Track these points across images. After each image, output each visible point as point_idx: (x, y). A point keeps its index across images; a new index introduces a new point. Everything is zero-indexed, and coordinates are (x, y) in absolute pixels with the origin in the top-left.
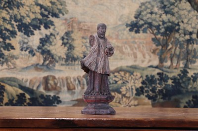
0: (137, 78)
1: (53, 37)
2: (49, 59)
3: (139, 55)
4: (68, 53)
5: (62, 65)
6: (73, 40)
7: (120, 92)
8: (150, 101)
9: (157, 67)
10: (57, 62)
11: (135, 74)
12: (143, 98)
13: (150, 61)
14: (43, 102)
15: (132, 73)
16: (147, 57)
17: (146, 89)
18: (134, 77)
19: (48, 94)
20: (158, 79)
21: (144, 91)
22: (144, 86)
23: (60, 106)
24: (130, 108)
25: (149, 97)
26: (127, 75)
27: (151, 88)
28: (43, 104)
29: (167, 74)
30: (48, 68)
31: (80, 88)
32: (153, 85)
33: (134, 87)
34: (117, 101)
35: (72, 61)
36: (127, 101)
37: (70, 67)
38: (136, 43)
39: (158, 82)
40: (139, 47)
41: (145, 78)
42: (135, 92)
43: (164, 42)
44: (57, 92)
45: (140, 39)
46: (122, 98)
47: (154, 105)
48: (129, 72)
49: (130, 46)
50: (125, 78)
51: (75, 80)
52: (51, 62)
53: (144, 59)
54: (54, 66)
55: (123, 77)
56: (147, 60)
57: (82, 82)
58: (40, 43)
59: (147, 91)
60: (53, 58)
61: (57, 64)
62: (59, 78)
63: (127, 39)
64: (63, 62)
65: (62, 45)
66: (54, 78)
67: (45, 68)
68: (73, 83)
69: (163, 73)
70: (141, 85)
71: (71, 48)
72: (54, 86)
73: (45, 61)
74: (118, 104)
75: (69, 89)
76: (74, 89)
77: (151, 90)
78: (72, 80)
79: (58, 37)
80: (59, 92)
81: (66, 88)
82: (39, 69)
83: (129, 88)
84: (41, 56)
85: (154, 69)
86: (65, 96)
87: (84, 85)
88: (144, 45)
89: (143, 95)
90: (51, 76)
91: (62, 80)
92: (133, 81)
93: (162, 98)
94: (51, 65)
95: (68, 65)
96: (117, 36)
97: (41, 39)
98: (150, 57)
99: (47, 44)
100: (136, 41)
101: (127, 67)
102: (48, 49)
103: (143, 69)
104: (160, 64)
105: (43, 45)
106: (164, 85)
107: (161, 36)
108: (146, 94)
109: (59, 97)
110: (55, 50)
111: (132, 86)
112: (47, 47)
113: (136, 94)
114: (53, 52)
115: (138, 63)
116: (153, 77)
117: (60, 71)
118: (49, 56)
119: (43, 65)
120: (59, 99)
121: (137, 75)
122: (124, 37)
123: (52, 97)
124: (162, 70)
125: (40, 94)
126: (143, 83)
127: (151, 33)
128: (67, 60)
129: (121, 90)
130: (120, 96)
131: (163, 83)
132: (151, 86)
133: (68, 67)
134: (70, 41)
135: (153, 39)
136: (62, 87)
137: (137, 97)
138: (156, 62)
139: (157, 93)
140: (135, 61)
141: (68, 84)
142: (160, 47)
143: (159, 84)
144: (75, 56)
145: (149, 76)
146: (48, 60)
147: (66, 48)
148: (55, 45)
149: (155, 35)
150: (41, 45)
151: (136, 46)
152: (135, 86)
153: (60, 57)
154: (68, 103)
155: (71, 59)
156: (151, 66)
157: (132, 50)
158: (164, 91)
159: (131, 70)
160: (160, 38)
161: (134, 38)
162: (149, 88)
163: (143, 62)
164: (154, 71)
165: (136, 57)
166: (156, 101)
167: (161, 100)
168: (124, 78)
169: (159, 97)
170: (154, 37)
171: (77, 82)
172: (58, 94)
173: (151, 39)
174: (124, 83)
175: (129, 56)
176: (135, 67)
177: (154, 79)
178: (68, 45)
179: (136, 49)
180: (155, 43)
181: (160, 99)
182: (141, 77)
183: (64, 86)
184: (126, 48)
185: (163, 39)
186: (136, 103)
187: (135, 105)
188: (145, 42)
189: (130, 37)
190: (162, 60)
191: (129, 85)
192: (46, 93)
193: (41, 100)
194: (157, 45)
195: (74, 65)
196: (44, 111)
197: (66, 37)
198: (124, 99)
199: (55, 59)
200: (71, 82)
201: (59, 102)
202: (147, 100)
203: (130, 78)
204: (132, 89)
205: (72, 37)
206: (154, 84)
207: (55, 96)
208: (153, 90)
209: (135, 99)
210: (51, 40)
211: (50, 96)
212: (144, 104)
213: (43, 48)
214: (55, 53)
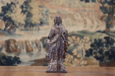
0: (87, 41)
1: (13, 6)
2: (11, 25)
3: (89, 22)
4: (27, 20)
5: (22, 30)
6: (31, 8)
7: (72, 54)
8: (98, 62)
9: (104, 32)
10: (17, 27)
11: (85, 38)
12: (92, 59)
13: (98, 27)
14: (5, 62)
15: (82, 37)
16: (96, 23)
17: (94, 51)
18: (84, 41)
19: (10, 55)
20: (105, 42)
21: (93, 53)
22: (93, 48)
23: (20, 65)
24: (80, 67)
25: (97, 58)
26: (78, 39)
27: (98, 50)
28: (5, 64)
29: (113, 38)
30: (9, 33)
31: (37, 50)
32: (101, 48)
33: (84, 50)
34: (70, 62)
35: (30, 27)
36: (78, 62)
37: (29, 32)
38: (86, 11)
39: (105, 45)
40: (88, 15)
41: (93, 41)
42: (84, 53)
43: (111, 10)
44: (17, 53)
45: (89, 7)
46: (74, 58)
47: (101, 65)
48: (80, 36)
49: (81, 14)
50: (77, 41)
51: (33, 43)
52: (12, 28)
53: (92, 25)
54: (15, 31)
55: (74, 40)
56: (95, 26)
57: (39, 45)
58: (2, 11)
59: (95, 53)
60: (13, 24)
61: (17, 29)
62: (19, 42)
63: (78, 7)
64: (23, 28)
65: (21, 13)
66: (15, 41)
67: (7, 33)
68: (31, 46)
69: (109, 38)
70: (90, 47)
71: (29, 15)
72: (15, 48)
73: (6, 26)
74: (70, 64)
75: (28, 51)
76: (32, 51)
77: (99, 52)
78: (30, 43)
79: (18, 6)
80: (19, 54)
81: (25, 50)
82: (2, 33)
83: (80, 50)
84: (3, 22)
85: (101, 33)
86: (24, 57)
87: (40, 47)
88: (93, 13)
89: (92, 56)
90: (12, 40)
91: (22, 43)
92: (83, 44)
93: (108, 59)
94: (12, 30)
95: (27, 30)
96: (70, 5)
97: (3, 7)
98: (98, 23)
99: (9, 12)
100: (86, 9)
101: (78, 32)
102: (10, 16)
103: (92, 34)
104: (107, 30)
105: (5, 13)
106: (110, 48)
107: (108, 4)
108: (94, 55)
109: (19, 58)
110: (16, 17)
111: (82, 49)
112: (8, 14)
113: (86, 56)
114: (14, 19)
115: (88, 29)
116: (100, 40)
117: (20, 35)
118: (10, 22)
119: (5, 30)
120: (19, 60)
121: (86, 39)
122: (76, 6)
123: (13, 58)
124: (109, 35)
125: (2, 56)
126: (92, 45)
127: (99, 2)
128: (26, 26)
129: (73, 52)
130: (72, 57)
131: (109, 46)
132: (99, 48)
133: (27, 32)
134: (28, 10)
135: (101, 8)
136: (22, 50)
137: (87, 58)
138: (103, 28)
139: (104, 55)
140: (85, 27)
141: (27, 47)
142: (107, 15)
143: (106, 46)
144: (33, 23)
145: (97, 40)
146: (9, 25)
147: (25, 16)
148: (15, 12)
149: (102, 4)
150: (3, 12)
151: (86, 13)
152: (85, 48)
153: (19, 24)
154: (27, 63)
155: (29, 25)
156: (99, 31)
157: (82, 17)
158: (110, 53)
159: (81, 35)
160: (107, 7)
161: (84, 6)
162: (97, 50)
163: (92, 27)
164: (101, 35)
165: (85, 23)
166: (103, 62)
167: (108, 61)
168: (75, 42)
169: (105, 58)
170: (101, 5)
171: (35, 45)
172: (18, 55)
173: (99, 8)
174: (75, 46)
175: (80, 22)
176: (85, 32)
177: (102, 42)
178: (27, 13)
179: (86, 16)
180: (102, 11)
181: (106, 60)
182: (91, 40)
183: (23, 48)
184: (77, 16)
185: (110, 8)
186: (86, 63)
187: (85, 65)
188: (94, 10)
189: (81, 6)
190: (108, 26)
191: (80, 48)
192: (7, 55)
193: (3, 61)
194: (104, 13)
195: (32, 30)
196: (6, 70)
197: (25, 6)
198: (76, 60)
199: (15, 25)
200: (30, 45)
201: (19, 62)
202: (95, 60)
203: (81, 42)
204: (82, 51)
205: (31, 6)
206: (101, 46)
207: (15, 57)
208: (101, 52)
209: (85, 59)
210: (12, 8)
211: (11, 57)
212: (93, 64)
213: (5, 15)
214: (16, 19)
